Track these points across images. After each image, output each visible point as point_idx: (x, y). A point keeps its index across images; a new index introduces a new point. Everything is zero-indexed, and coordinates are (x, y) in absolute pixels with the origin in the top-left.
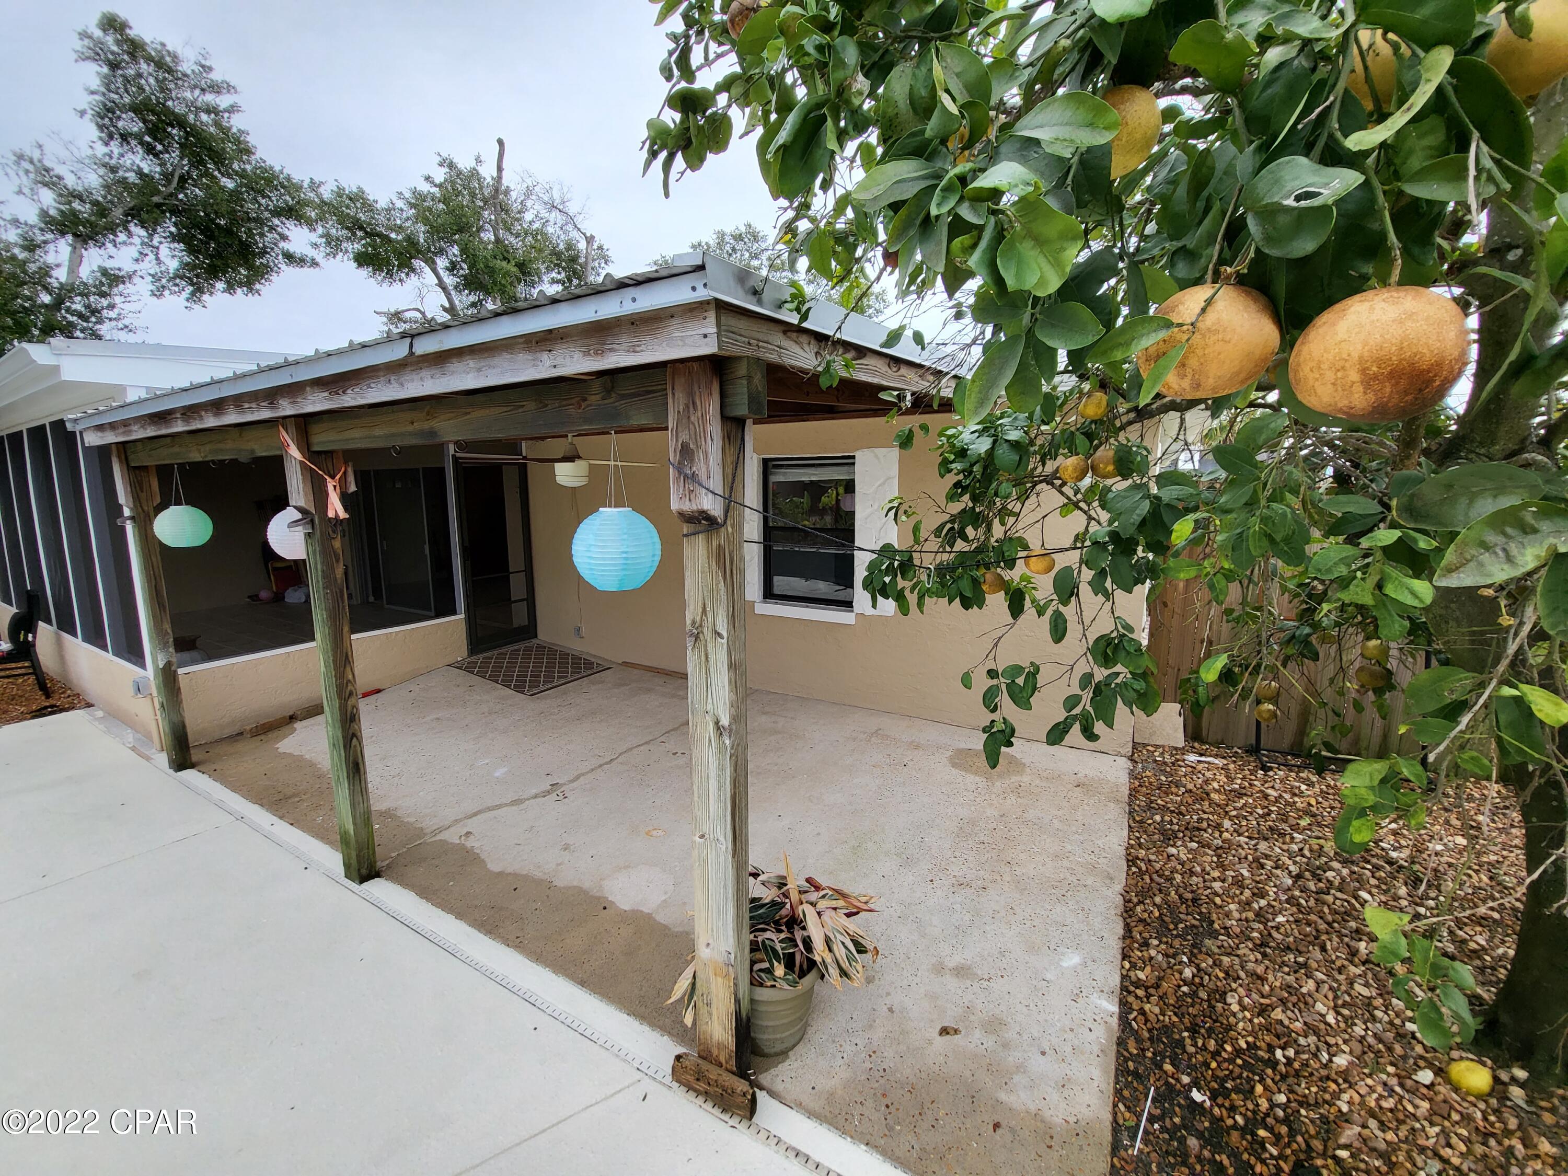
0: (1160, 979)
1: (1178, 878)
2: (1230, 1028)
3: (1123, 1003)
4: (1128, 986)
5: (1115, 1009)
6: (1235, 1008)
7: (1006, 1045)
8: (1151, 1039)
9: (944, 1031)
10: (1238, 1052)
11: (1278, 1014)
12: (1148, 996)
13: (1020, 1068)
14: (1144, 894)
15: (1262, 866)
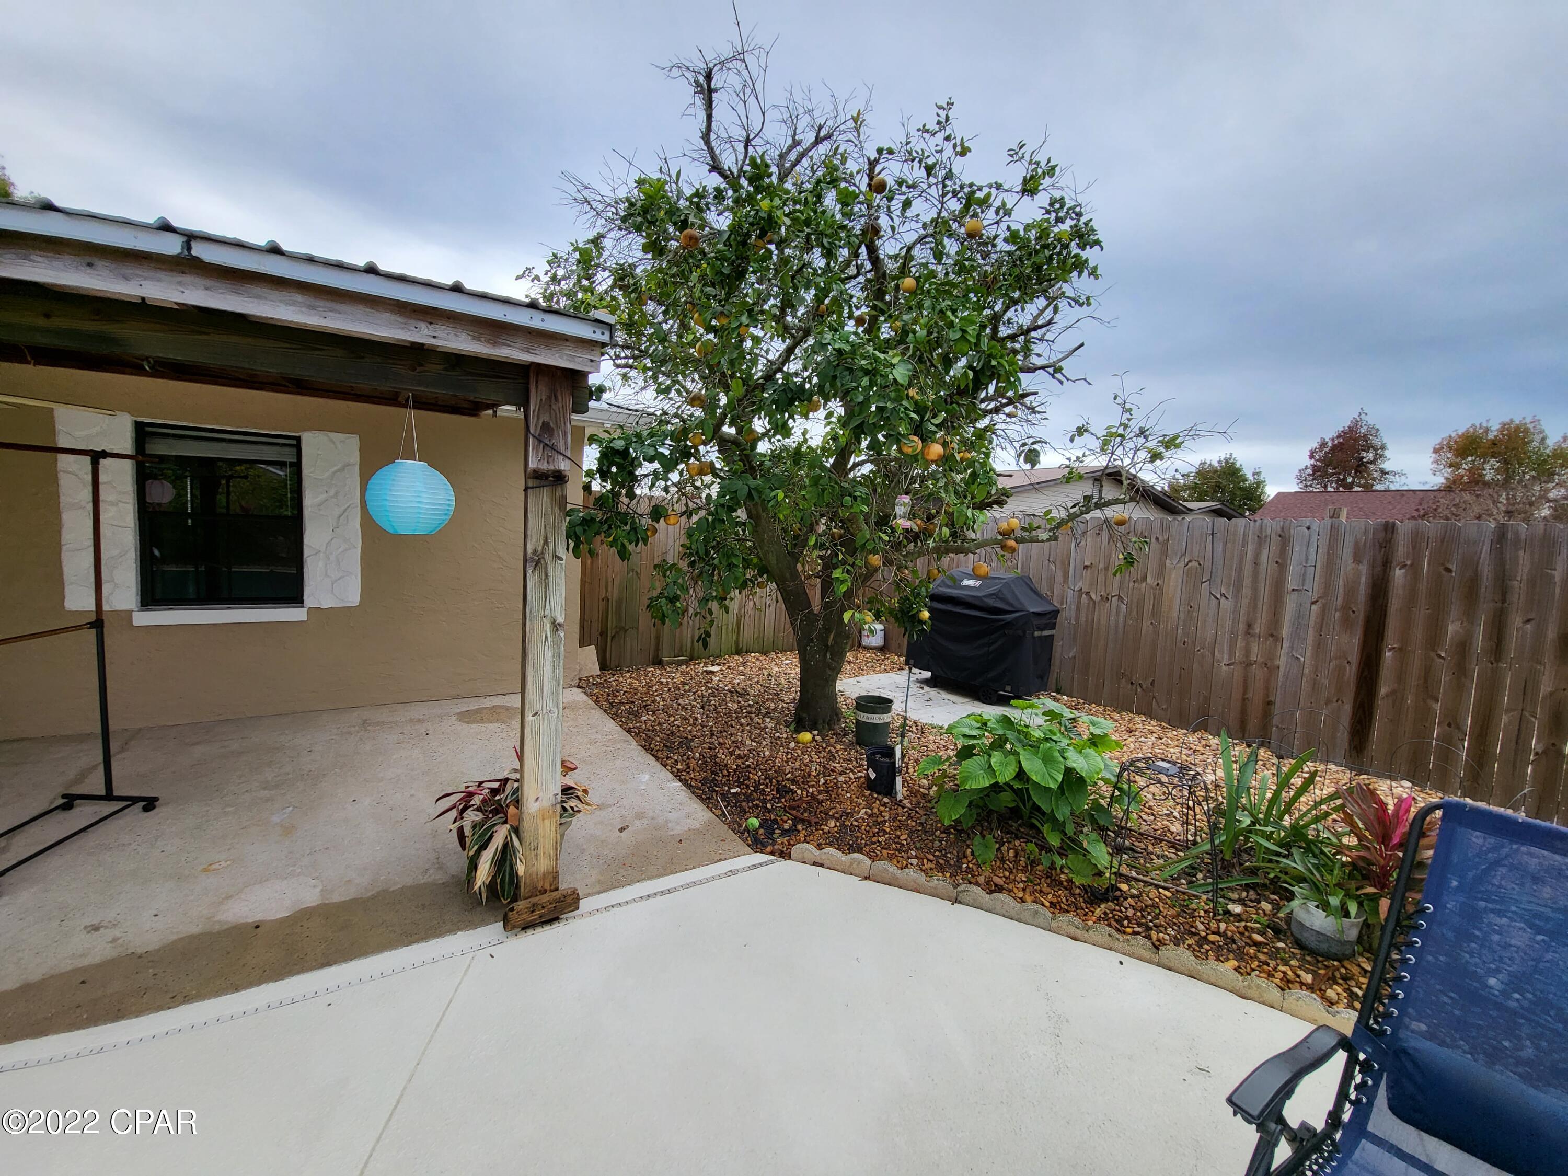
0: (687, 764)
1: (657, 728)
2: (726, 765)
3: (680, 780)
4: (678, 775)
5: (680, 784)
6: (723, 757)
7: (653, 818)
8: (703, 785)
9: (622, 830)
10: (735, 771)
11: (737, 752)
12: (688, 773)
13: (667, 821)
14: (649, 739)
15: (687, 709)
